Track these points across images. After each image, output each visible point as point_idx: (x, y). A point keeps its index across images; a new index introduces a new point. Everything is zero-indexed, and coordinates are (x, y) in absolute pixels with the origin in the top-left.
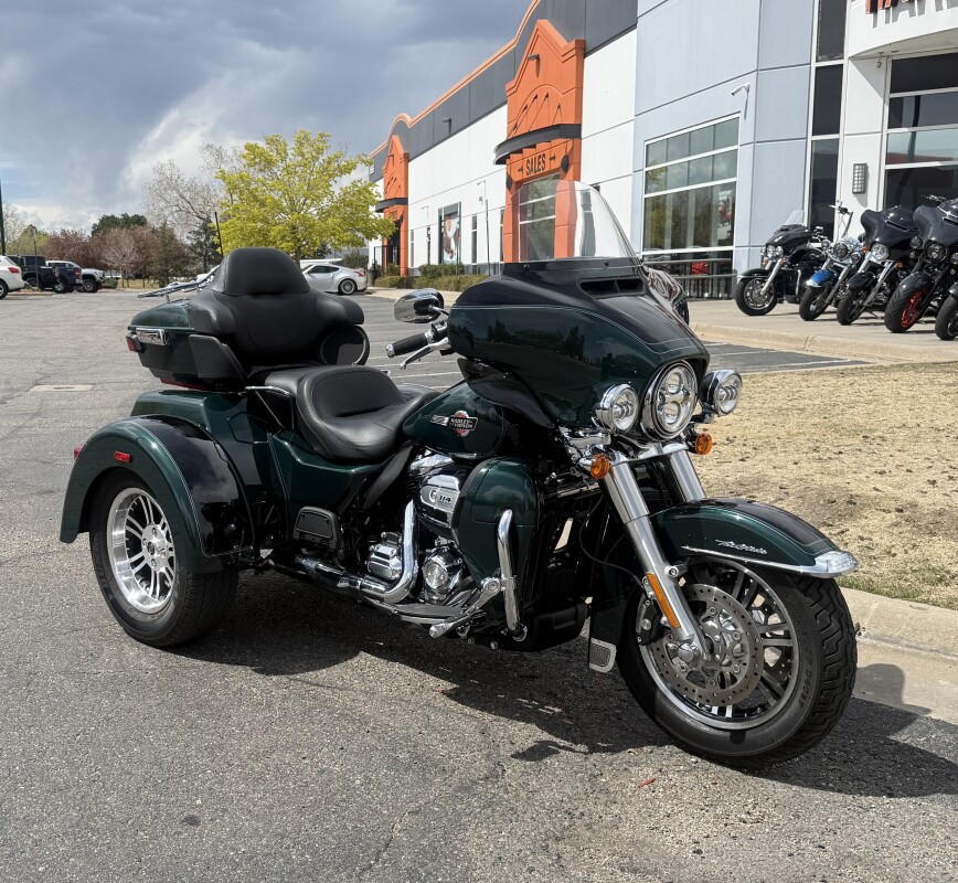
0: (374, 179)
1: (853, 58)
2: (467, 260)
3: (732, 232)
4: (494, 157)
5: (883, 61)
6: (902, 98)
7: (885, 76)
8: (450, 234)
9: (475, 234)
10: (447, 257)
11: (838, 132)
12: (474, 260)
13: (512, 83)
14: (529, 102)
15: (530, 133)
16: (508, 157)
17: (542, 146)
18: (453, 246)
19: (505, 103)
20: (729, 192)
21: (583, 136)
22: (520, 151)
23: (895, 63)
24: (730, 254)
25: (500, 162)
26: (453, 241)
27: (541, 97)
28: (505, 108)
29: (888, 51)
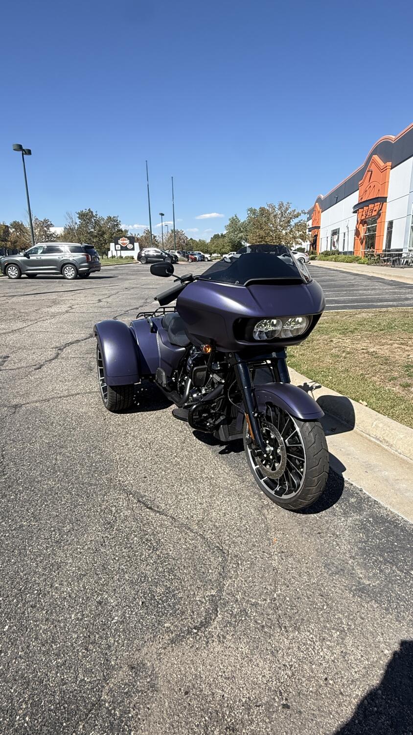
0: (309, 219)
2: (341, 250)
4: (352, 210)
9: (344, 240)
10: (333, 248)
12: (343, 250)
13: (362, 181)
14: (367, 189)
15: (366, 201)
16: (358, 210)
17: (371, 206)
18: (336, 245)
19: (358, 189)
21: (387, 202)
22: (363, 208)
25: (354, 212)
26: (336, 243)
27: (372, 187)
28: (357, 192)
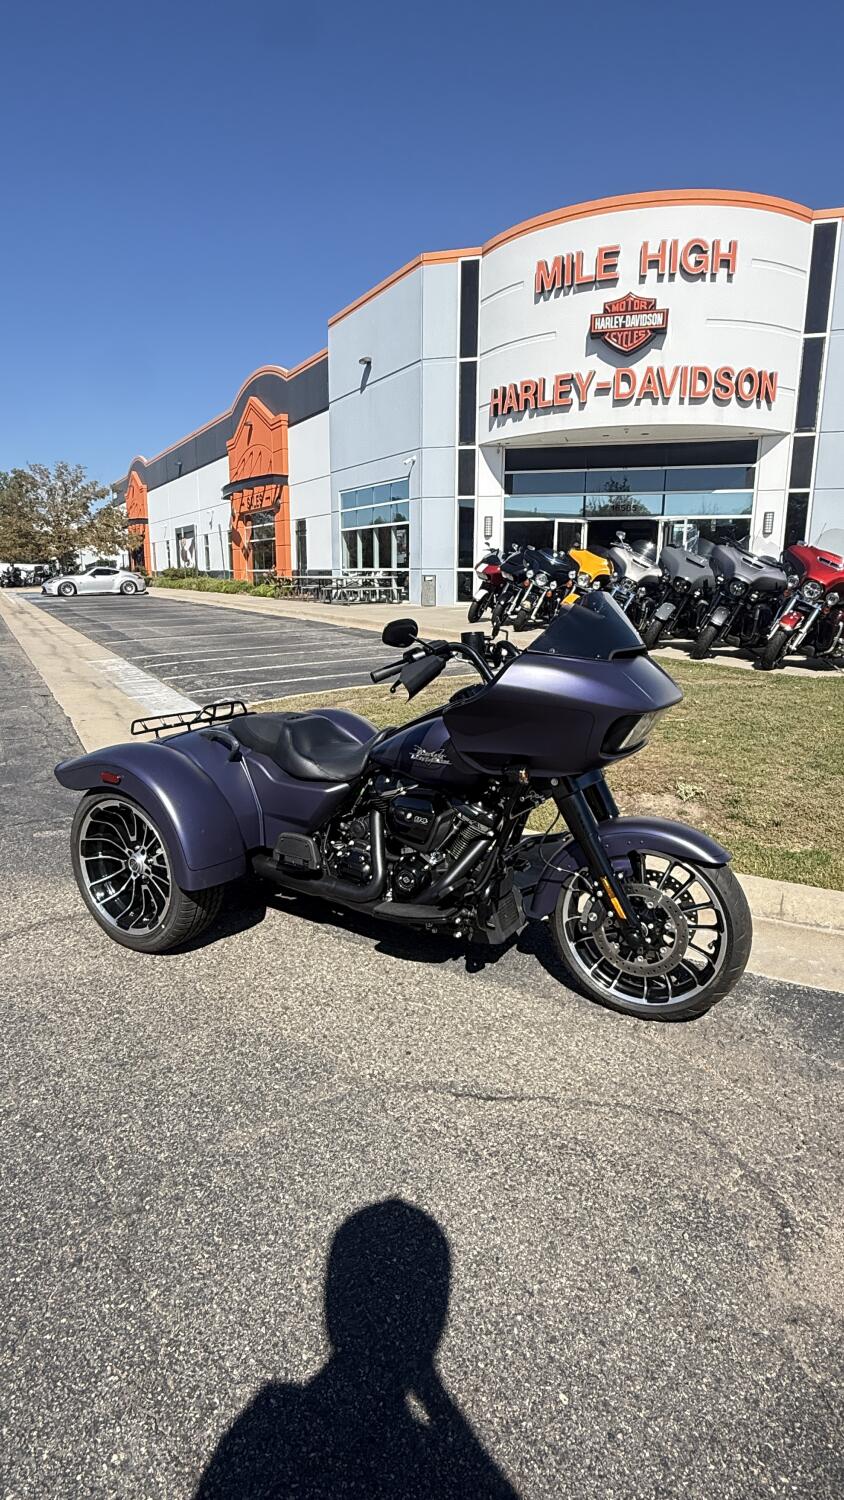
1: (481, 446)
2: (202, 567)
3: (407, 558)
4: (221, 494)
5: (500, 450)
6: (512, 475)
7: (501, 460)
8: (187, 548)
9: (207, 549)
10: (183, 563)
11: (473, 494)
12: (209, 568)
13: (232, 440)
14: (246, 457)
15: (250, 479)
16: (232, 494)
17: (258, 490)
18: (189, 557)
19: (227, 454)
20: (404, 531)
21: (290, 485)
22: (242, 492)
23: (508, 452)
24: (407, 573)
25: (226, 498)
26: (189, 554)
27: (256, 454)
28: (227, 458)
29: (503, 443)
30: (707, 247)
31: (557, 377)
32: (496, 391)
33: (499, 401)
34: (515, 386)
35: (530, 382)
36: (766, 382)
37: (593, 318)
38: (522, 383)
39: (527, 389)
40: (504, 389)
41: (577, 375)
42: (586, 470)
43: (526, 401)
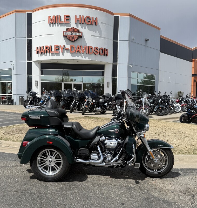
1: (34, 61)
3: (12, 91)
5: (39, 63)
6: (43, 70)
7: (40, 66)
11: (32, 74)
29: (40, 61)
30: (90, 18)
31: (55, 46)
32: (38, 48)
33: (39, 50)
34: (43, 47)
35: (47, 46)
36: (106, 51)
37: (64, 32)
38: (45, 46)
39: (47, 48)
40: (40, 47)
41: (60, 45)
42: (63, 70)
43: (47, 51)
